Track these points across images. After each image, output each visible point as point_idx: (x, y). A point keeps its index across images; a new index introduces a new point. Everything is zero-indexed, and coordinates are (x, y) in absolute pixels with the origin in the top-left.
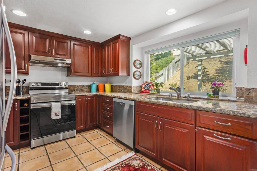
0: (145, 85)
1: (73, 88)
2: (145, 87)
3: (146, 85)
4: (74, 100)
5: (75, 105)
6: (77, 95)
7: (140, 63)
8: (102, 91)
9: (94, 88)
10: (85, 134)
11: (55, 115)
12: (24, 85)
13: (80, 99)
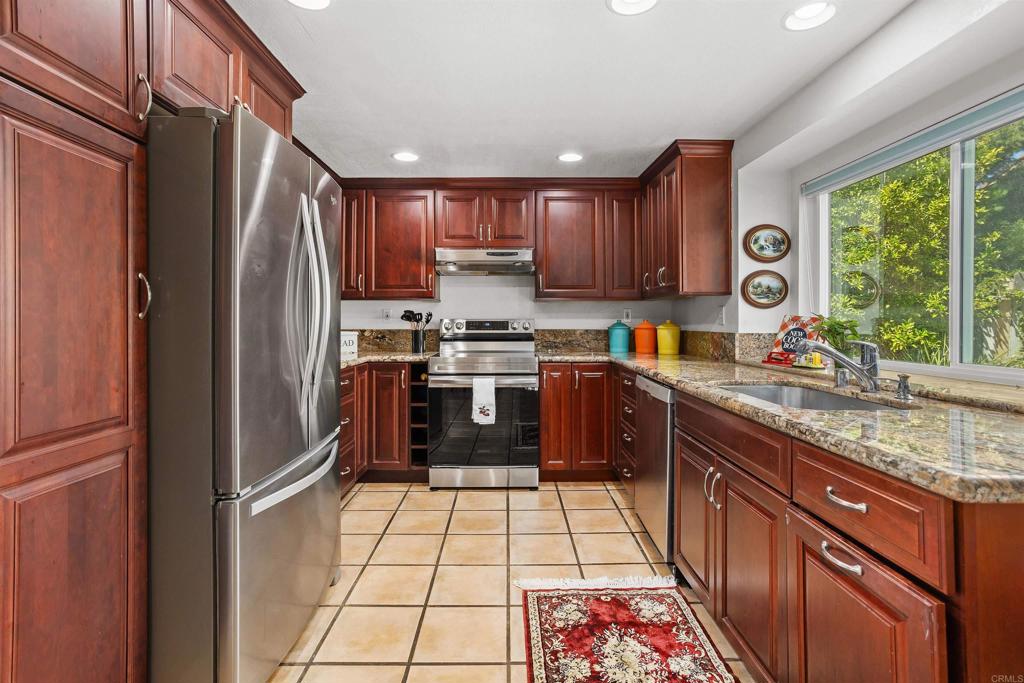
0: (786, 331)
1: (552, 339)
2: (786, 340)
3: (794, 330)
4: (536, 374)
5: (536, 389)
6: (547, 358)
7: (779, 236)
8: (647, 350)
9: (619, 339)
10: (572, 488)
11: (481, 412)
12: (428, 327)
13: (556, 374)
